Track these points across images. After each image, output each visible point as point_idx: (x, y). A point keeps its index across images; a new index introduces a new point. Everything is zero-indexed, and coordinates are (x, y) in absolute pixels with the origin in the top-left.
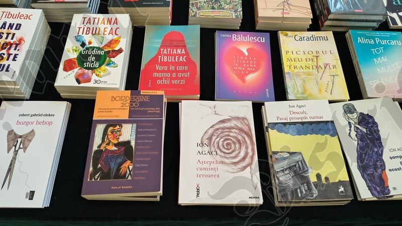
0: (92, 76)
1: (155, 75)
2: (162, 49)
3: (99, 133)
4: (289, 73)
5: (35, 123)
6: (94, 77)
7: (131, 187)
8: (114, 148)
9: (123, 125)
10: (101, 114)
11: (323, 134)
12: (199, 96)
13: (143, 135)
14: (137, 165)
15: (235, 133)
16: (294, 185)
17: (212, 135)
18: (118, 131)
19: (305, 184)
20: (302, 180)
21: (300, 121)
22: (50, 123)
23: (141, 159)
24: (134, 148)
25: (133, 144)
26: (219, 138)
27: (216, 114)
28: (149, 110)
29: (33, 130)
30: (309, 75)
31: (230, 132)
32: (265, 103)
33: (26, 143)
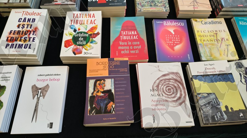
0: (82, 50)
1: (120, 48)
2: (122, 32)
3: (91, 85)
4: (200, 44)
5: (49, 80)
6: (84, 51)
7: (116, 118)
8: (102, 94)
9: (105, 79)
10: (91, 73)
11: (226, 81)
12: (148, 60)
13: (119, 86)
14: (117, 105)
15: (173, 82)
16: (212, 113)
17: (159, 84)
18: (103, 84)
19: (219, 112)
20: (217, 110)
21: (212, 73)
22: (58, 80)
23: (119, 101)
24: (114, 94)
25: (113, 91)
26: (163, 86)
27: (159, 71)
28: (120, 70)
29: (48, 85)
30: (213, 45)
31: (169, 82)
32: (189, 63)
33: (44, 92)
